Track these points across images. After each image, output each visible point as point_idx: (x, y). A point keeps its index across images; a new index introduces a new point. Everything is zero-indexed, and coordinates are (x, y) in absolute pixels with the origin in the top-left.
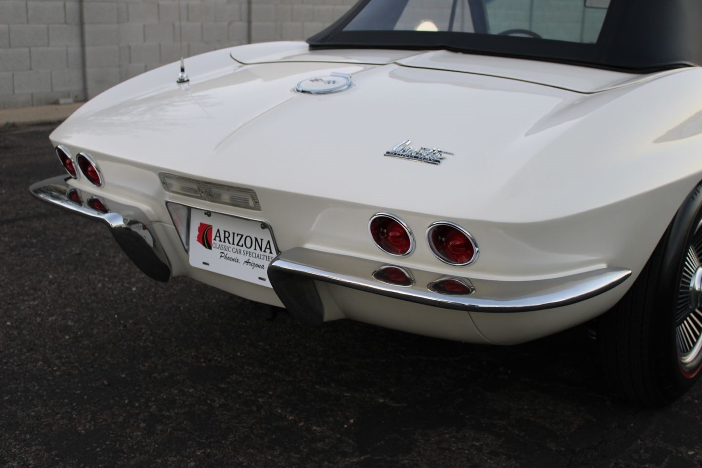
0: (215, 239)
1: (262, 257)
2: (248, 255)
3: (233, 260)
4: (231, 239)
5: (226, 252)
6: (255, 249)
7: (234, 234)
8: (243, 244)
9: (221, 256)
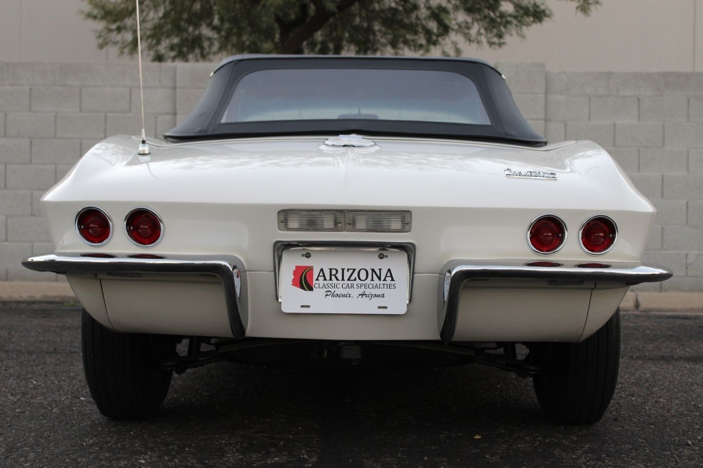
0: (317, 279)
1: (382, 286)
2: (363, 287)
3: (344, 296)
4: (339, 276)
5: (332, 290)
6: (372, 280)
7: (343, 270)
8: (355, 278)
9: (326, 295)
